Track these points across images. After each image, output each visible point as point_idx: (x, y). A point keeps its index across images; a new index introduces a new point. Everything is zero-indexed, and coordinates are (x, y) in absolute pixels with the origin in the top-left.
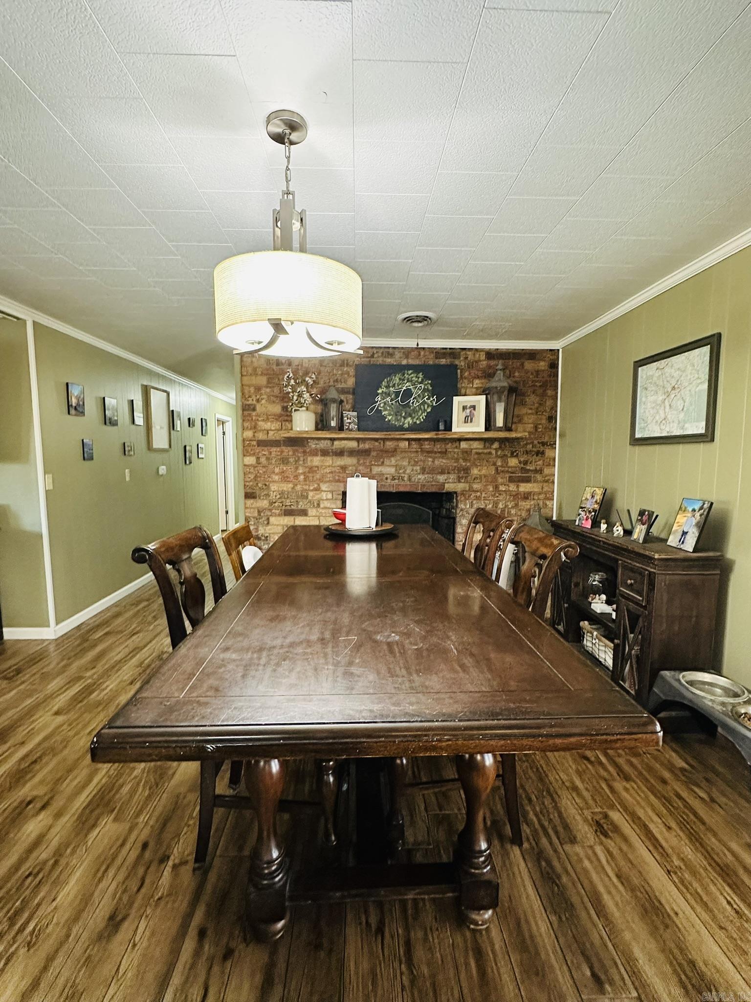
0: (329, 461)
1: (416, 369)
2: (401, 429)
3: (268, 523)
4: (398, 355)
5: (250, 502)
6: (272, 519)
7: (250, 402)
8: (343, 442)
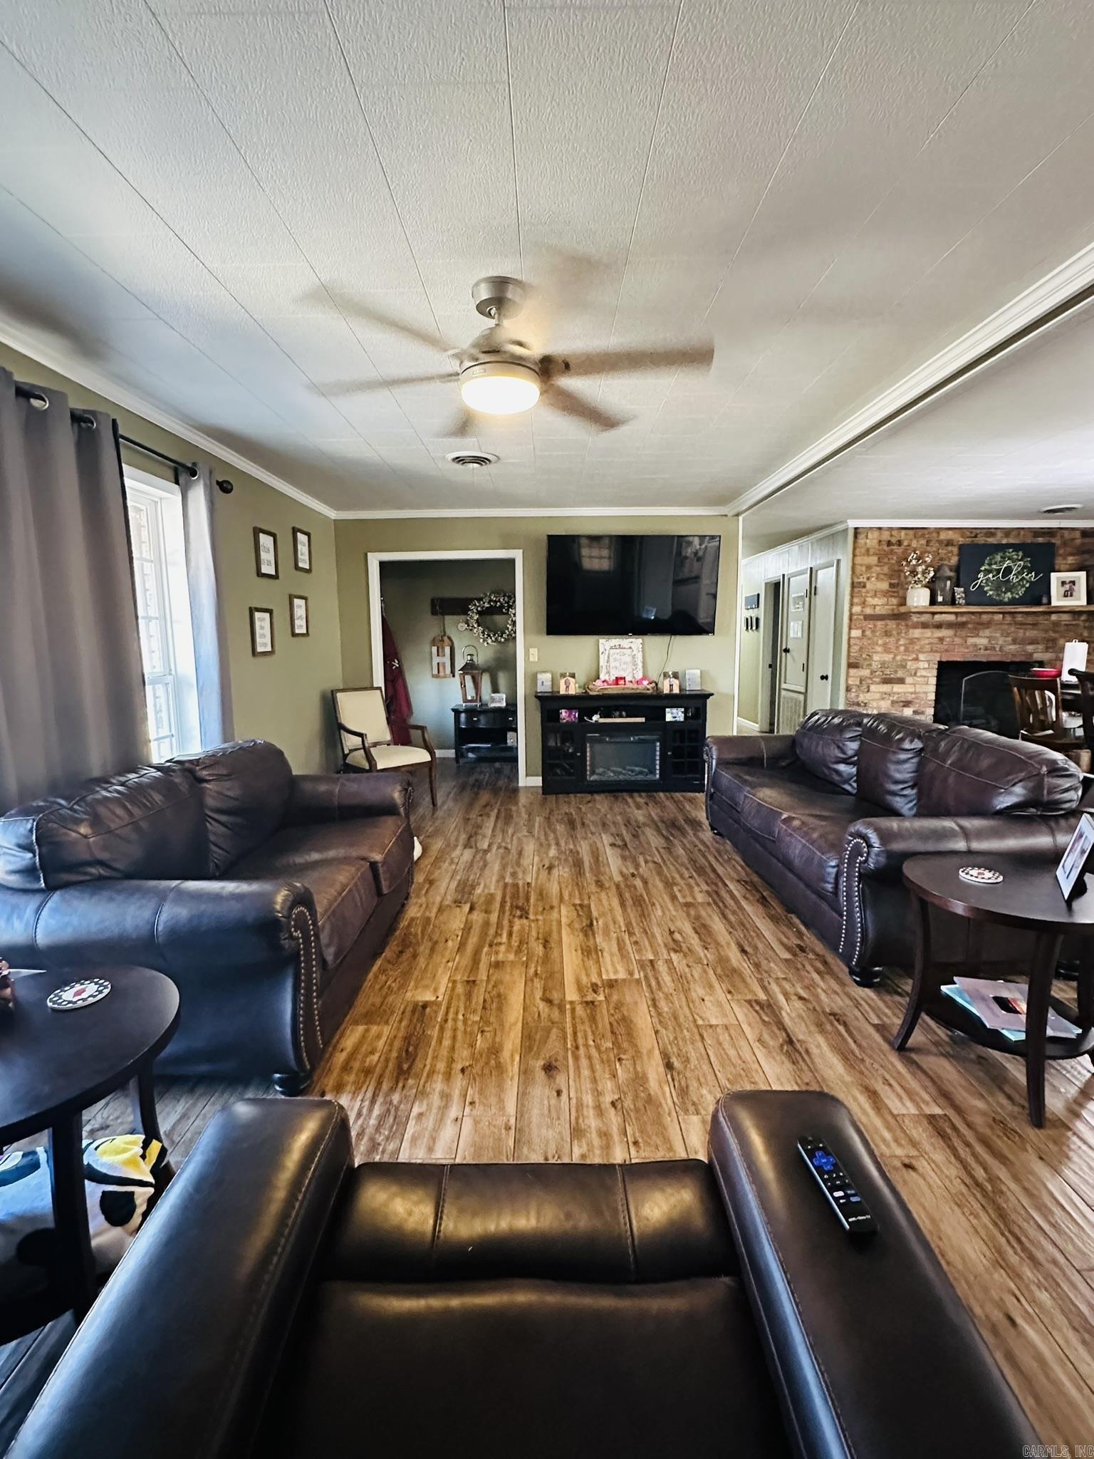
0: (928, 633)
1: (1016, 547)
2: (1001, 603)
3: (868, 691)
4: (999, 534)
5: (852, 671)
6: (873, 688)
7: (861, 580)
8: (943, 615)
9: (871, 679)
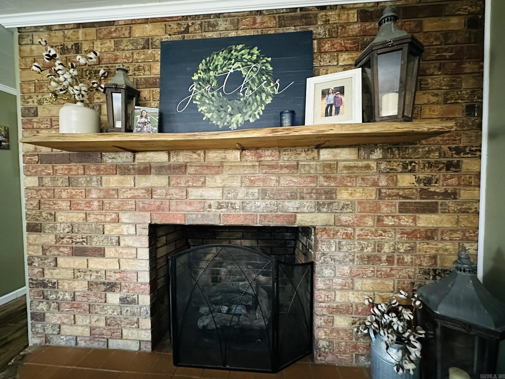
1: (249, 42)
5: (33, 237)
7: (31, 104)
9: (58, 248)
